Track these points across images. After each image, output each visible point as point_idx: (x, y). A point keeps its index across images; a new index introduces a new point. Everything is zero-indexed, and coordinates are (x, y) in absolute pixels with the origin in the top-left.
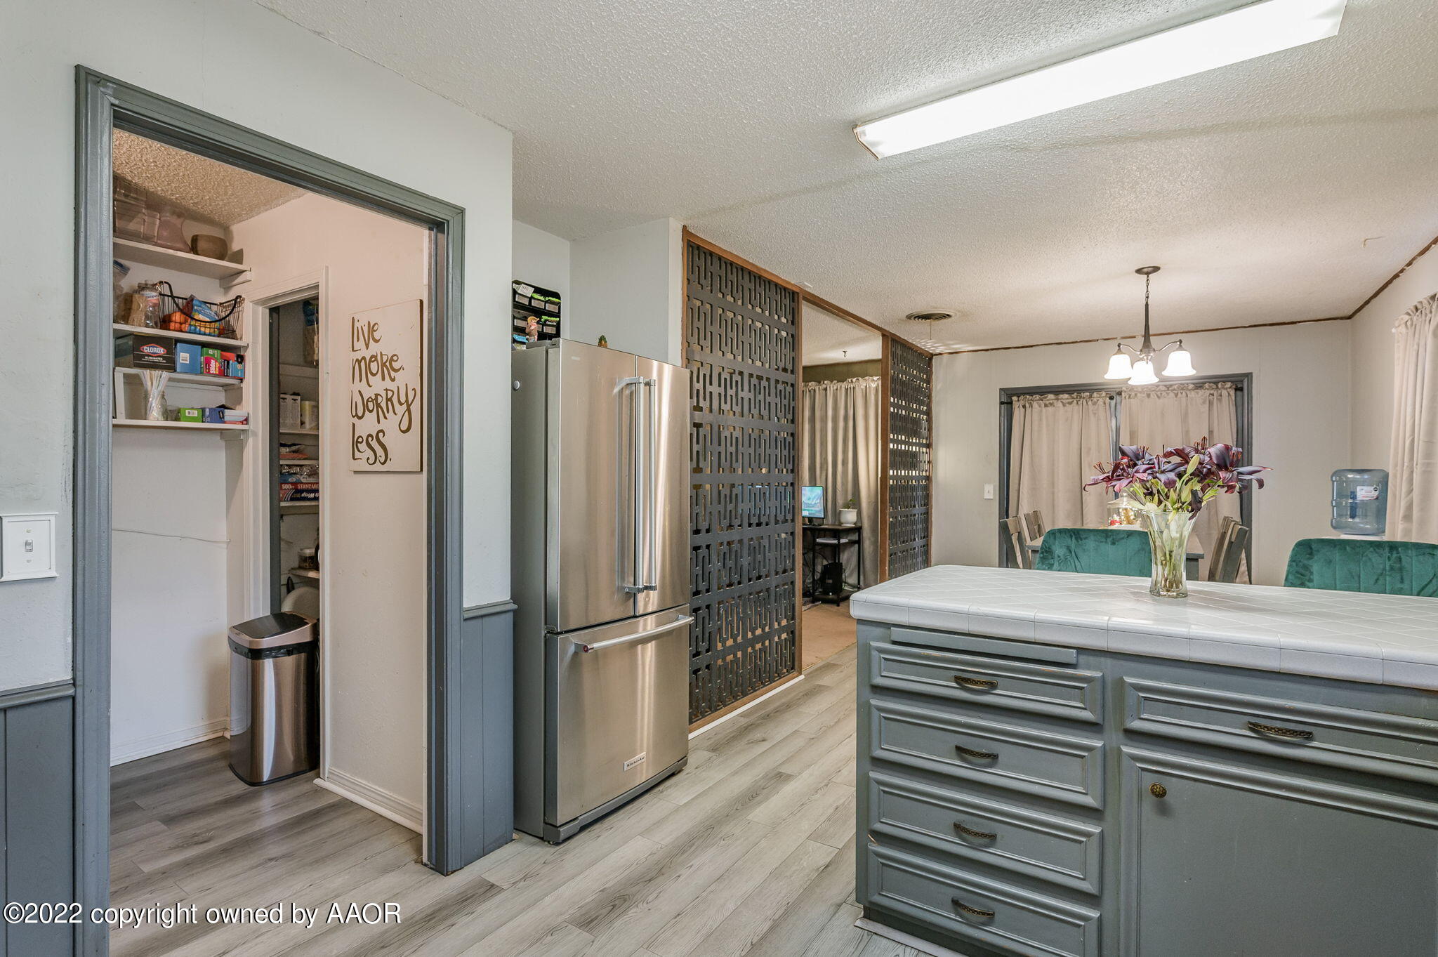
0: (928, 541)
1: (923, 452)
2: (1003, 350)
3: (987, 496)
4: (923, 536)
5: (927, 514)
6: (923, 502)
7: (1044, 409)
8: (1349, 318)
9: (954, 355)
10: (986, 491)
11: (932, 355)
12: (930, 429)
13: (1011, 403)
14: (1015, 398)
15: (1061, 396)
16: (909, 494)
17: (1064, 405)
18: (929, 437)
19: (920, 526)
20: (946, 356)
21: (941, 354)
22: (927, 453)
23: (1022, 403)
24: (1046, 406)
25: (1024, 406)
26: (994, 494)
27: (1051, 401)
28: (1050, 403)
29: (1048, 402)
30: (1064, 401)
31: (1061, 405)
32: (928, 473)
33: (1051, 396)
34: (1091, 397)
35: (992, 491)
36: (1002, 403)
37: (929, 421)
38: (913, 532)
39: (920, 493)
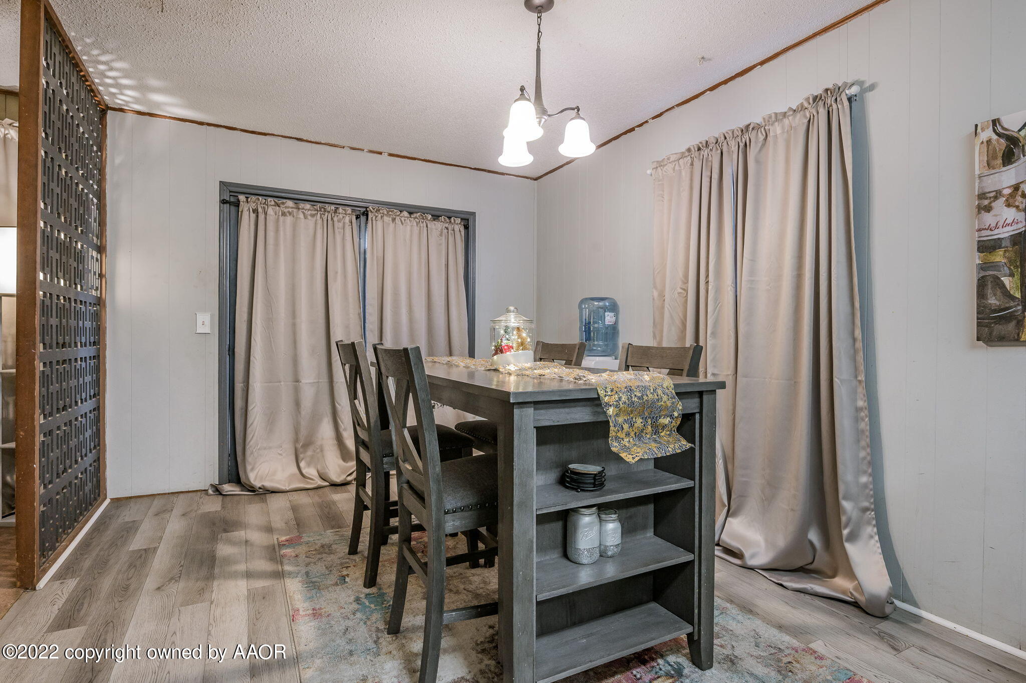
0: (98, 401)
1: (92, 257)
2: (224, 130)
3: (200, 330)
4: (92, 394)
5: (98, 358)
6: (92, 338)
7: (281, 218)
8: (536, 179)
9: (147, 117)
10: (199, 323)
11: (108, 108)
12: (102, 223)
13: (237, 204)
14: (242, 198)
15: (301, 205)
16: (72, 323)
17: (305, 217)
18: (101, 234)
19: (88, 379)
20: (130, 117)
21: (121, 110)
22: (97, 259)
23: (253, 206)
24: (284, 214)
25: (255, 211)
26: (212, 327)
27: (290, 210)
28: (289, 212)
29: (286, 210)
30: (306, 212)
31: (301, 216)
32: (99, 292)
33: (290, 203)
34: (335, 212)
35: (208, 322)
36: (223, 202)
37: (101, 208)
38: (79, 389)
39: (88, 324)
